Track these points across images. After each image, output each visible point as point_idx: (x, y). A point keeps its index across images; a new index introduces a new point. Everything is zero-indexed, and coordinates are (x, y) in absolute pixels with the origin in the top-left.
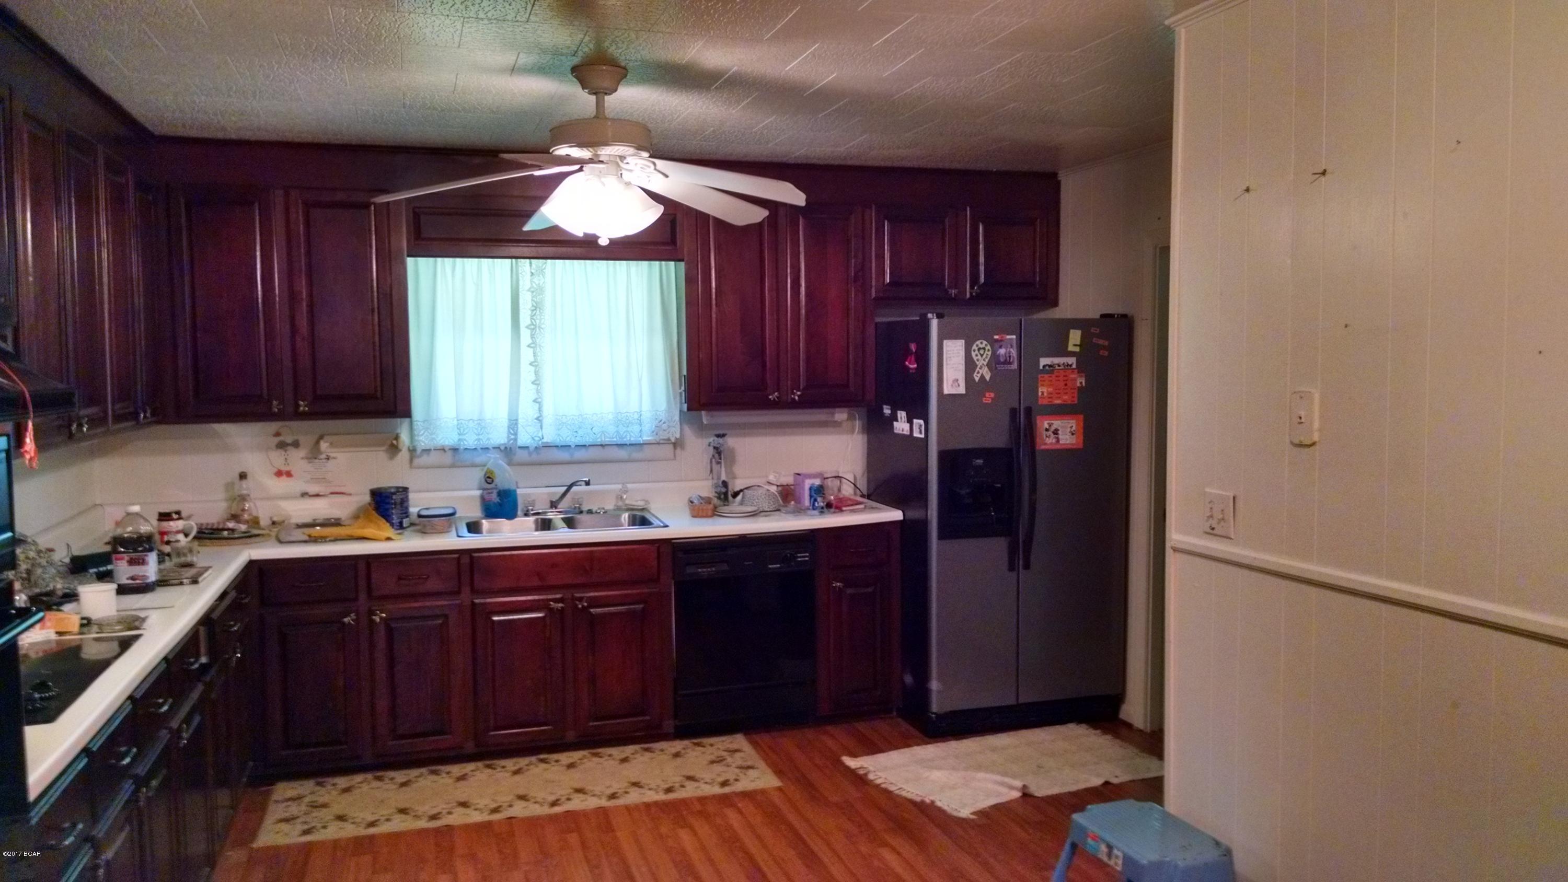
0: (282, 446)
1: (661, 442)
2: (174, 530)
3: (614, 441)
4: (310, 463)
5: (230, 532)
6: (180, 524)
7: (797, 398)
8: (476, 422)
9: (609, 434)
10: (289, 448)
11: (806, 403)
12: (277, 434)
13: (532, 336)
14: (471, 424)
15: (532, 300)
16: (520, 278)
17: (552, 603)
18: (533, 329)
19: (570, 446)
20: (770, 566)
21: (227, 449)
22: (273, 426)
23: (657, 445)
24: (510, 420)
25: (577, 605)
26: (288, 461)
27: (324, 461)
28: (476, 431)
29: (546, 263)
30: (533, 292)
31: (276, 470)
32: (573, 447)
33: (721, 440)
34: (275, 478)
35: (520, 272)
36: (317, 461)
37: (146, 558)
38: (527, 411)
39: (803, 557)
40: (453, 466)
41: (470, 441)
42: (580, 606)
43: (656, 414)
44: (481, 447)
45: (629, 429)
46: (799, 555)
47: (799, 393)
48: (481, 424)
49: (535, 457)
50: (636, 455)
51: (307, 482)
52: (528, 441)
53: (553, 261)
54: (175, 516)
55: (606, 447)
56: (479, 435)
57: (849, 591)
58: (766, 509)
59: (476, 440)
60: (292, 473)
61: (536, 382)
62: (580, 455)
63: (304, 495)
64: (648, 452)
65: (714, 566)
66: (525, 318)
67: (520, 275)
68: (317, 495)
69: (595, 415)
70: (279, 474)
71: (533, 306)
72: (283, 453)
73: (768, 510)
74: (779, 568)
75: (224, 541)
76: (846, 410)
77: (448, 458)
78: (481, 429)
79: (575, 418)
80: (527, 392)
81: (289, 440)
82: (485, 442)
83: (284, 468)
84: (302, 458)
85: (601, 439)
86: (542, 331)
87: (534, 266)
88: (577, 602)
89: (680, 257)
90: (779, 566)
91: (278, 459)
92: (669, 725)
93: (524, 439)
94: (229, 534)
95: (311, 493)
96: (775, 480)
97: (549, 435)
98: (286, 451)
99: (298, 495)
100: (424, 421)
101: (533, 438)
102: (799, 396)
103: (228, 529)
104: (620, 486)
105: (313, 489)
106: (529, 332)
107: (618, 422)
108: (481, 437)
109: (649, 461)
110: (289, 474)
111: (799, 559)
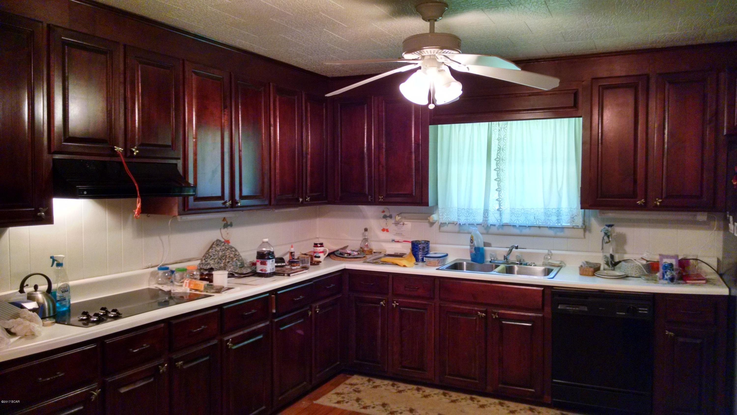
0: (385, 217)
1: (575, 227)
2: (319, 251)
3: (544, 225)
4: (396, 226)
5: (348, 255)
6: (321, 249)
7: (658, 204)
8: (465, 210)
9: (541, 221)
10: (388, 218)
11: (664, 208)
12: (383, 212)
13: (497, 164)
14: (463, 211)
15: (498, 145)
16: (493, 133)
17: (479, 313)
18: (498, 160)
19: (515, 226)
20: (618, 313)
21: (364, 217)
22: (382, 208)
23: (573, 229)
24: (484, 210)
25: (492, 316)
26: (387, 225)
27: (402, 225)
28: (465, 215)
29: (507, 124)
30: (499, 140)
31: (382, 228)
32: (517, 226)
33: (610, 229)
34: (382, 232)
35: (493, 129)
36: (399, 225)
37: (266, 262)
38: (493, 206)
39: (643, 311)
40: (459, 232)
41: (463, 220)
42: (494, 317)
43: (571, 210)
44: (469, 223)
45: (550, 218)
46: (640, 309)
47: (660, 200)
48: (469, 211)
49: (501, 231)
50: (560, 234)
51: (395, 235)
52: (495, 222)
53: (511, 122)
54: (319, 245)
55: (541, 228)
56: (467, 217)
57: (681, 339)
58: (633, 275)
59: (465, 219)
60: (389, 230)
61: (499, 190)
62: (526, 231)
63: (393, 241)
64: (567, 233)
65: (578, 307)
66: (494, 155)
67: (493, 131)
68: (398, 242)
69: (532, 209)
70: (383, 230)
71: (498, 148)
72: (385, 220)
73: (635, 276)
74: (624, 315)
75: (345, 259)
76: (706, 213)
77: (456, 228)
78: (469, 214)
79: (519, 210)
80: (494, 195)
81: (388, 214)
82: (471, 220)
83: (386, 228)
84: (393, 224)
85: (537, 223)
86: (504, 161)
87: (500, 126)
88: (493, 315)
89: (580, 115)
90: (624, 314)
91: (383, 223)
92: (548, 399)
93: (493, 219)
94: (347, 256)
95: (395, 241)
96: (647, 257)
97: (506, 220)
98: (386, 220)
99: (391, 241)
100: (442, 209)
101: (497, 220)
102: (660, 202)
103: (347, 253)
104: (546, 251)
105: (397, 238)
106: (495, 162)
107: (547, 214)
108: (468, 218)
109: (568, 238)
110: (387, 231)
111: (640, 312)
